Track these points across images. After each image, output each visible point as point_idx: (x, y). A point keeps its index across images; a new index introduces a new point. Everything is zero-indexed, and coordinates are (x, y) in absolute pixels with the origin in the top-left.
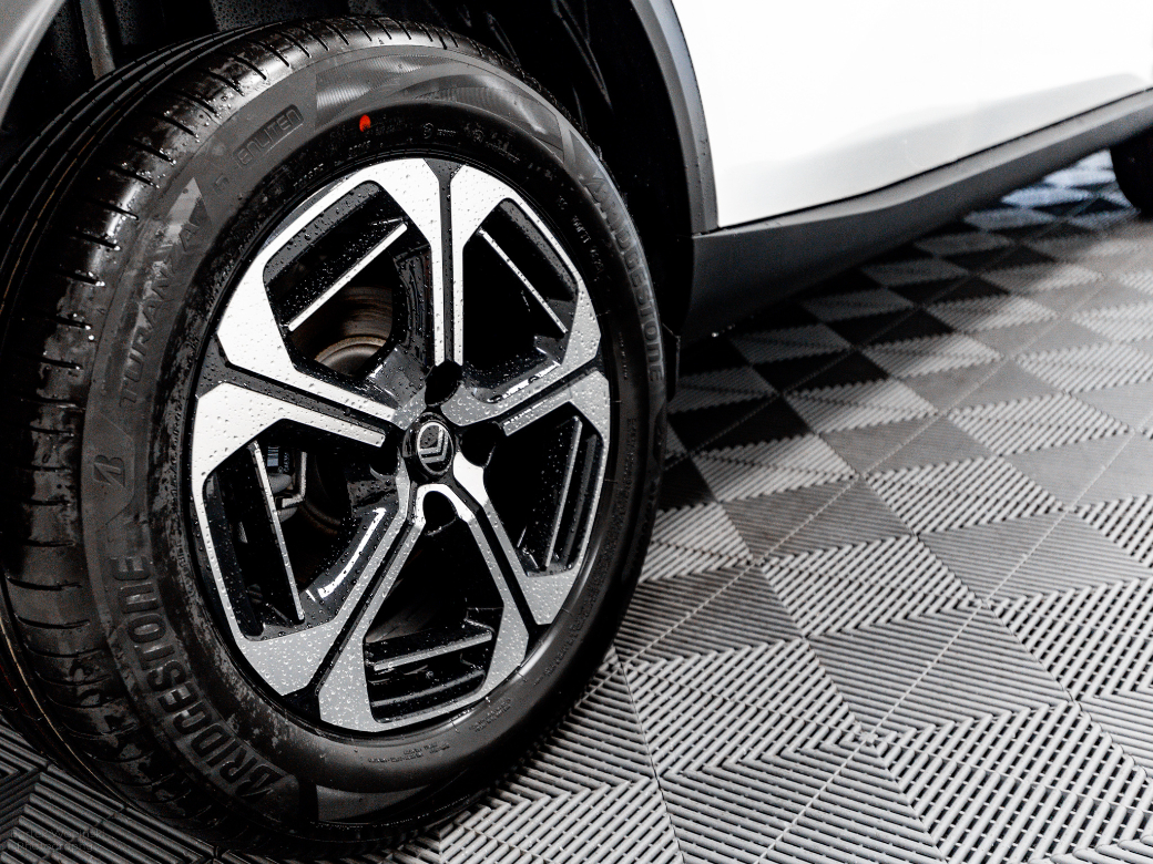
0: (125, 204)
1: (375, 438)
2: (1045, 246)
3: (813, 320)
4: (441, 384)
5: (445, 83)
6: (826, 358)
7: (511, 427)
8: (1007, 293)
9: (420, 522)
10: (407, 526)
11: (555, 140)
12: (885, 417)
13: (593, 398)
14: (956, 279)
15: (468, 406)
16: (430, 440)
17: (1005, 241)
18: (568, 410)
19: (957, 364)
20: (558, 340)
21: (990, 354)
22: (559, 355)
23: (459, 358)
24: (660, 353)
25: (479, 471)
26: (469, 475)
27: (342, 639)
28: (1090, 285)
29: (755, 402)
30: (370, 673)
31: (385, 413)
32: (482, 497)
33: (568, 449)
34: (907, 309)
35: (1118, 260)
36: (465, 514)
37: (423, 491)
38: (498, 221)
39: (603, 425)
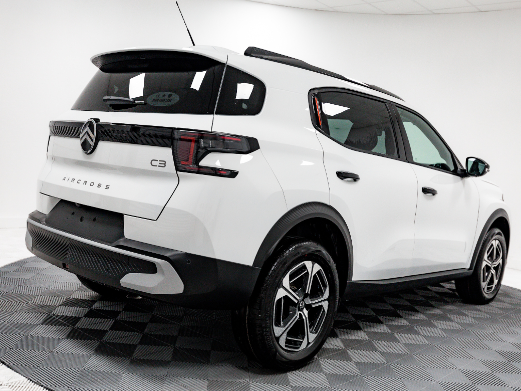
0: (277, 261)
1: (296, 302)
2: (433, 303)
3: (368, 307)
4: (306, 296)
5: (317, 251)
6: (369, 316)
7: (313, 306)
8: (418, 312)
9: (298, 317)
10: (297, 317)
11: (330, 262)
12: (379, 331)
13: (326, 305)
14: (407, 306)
15: (308, 301)
16: (302, 304)
17: (423, 299)
18: (321, 306)
19: (400, 324)
20: (322, 294)
21: (408, 324)
22: (322, 296)
23: (309, 293)
24: (338, 300)
25: (307, 312)
26: (306, 312)
27: (285, 331)
28: (440, 315)
29: (350, 322)
30: (286, 339)
31: (298, 298)
32: (307, 316)
33: (320, 313)
34: (392, 310)
35: (450, 311)
36: (304, 318)
37: (299, 312)
38: (319, 272)
39: (326, 310)
